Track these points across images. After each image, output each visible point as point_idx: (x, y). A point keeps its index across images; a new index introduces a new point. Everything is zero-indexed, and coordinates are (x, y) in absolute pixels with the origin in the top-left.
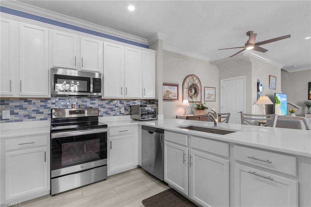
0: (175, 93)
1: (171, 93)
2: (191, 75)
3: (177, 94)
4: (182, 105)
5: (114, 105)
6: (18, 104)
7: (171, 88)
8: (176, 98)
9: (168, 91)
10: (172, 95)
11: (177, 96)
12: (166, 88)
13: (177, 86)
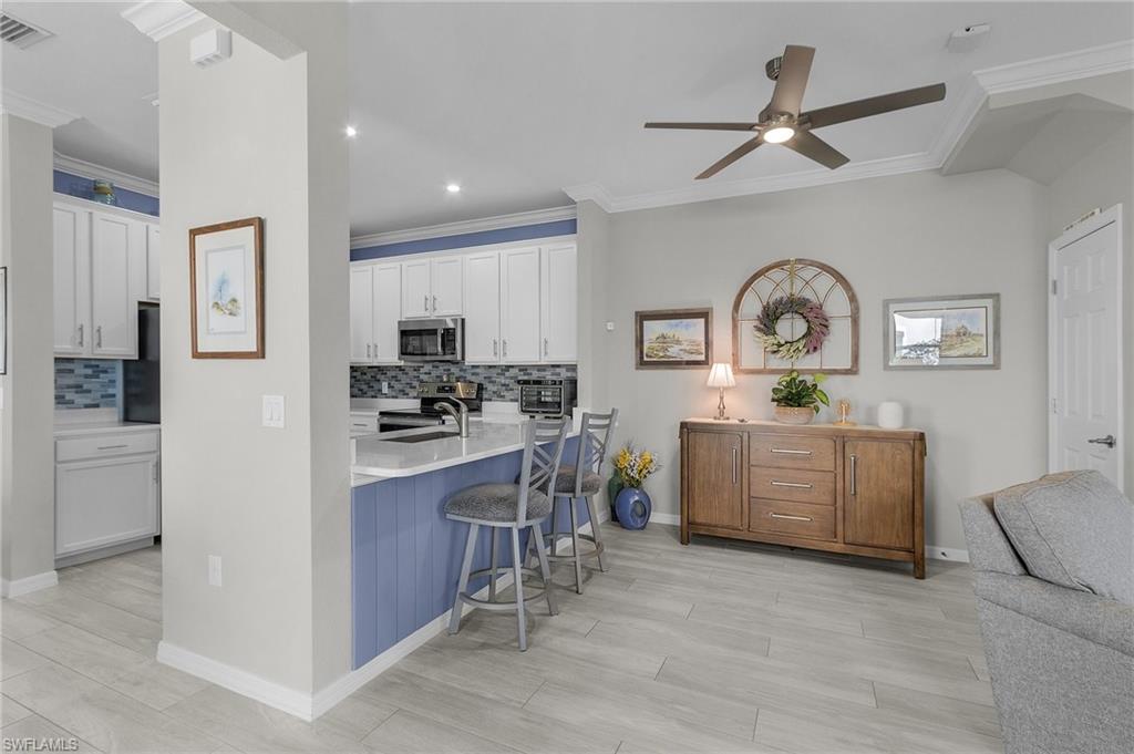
0: (693, 342)
1: (678, 342)
2: (779, 265)
3: (703, 343)
6: (393, 374)
7: (677, 325)
8: (702, 358)
9: (663, 337)
10: (682, 347)
11: (704, 351)
12: (653, 329)
13: (705, 315)
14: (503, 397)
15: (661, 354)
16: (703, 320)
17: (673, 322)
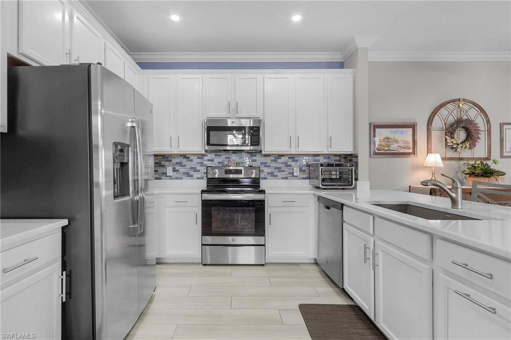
0: (406, 142)
1: (396, 142)
2: (453, 101)
3: (411, 143)
4: (425, 165)
5: (282, 163)
7: (396, 132)
8: (411, 151)
9: (388, 138)
10: (399, 145)
11: (411, 147)
12: (382, 133)
13: (413, 126)
14: (277, 176)
15: (386, 149)
16: (411, 130)
17: (394, 130)
